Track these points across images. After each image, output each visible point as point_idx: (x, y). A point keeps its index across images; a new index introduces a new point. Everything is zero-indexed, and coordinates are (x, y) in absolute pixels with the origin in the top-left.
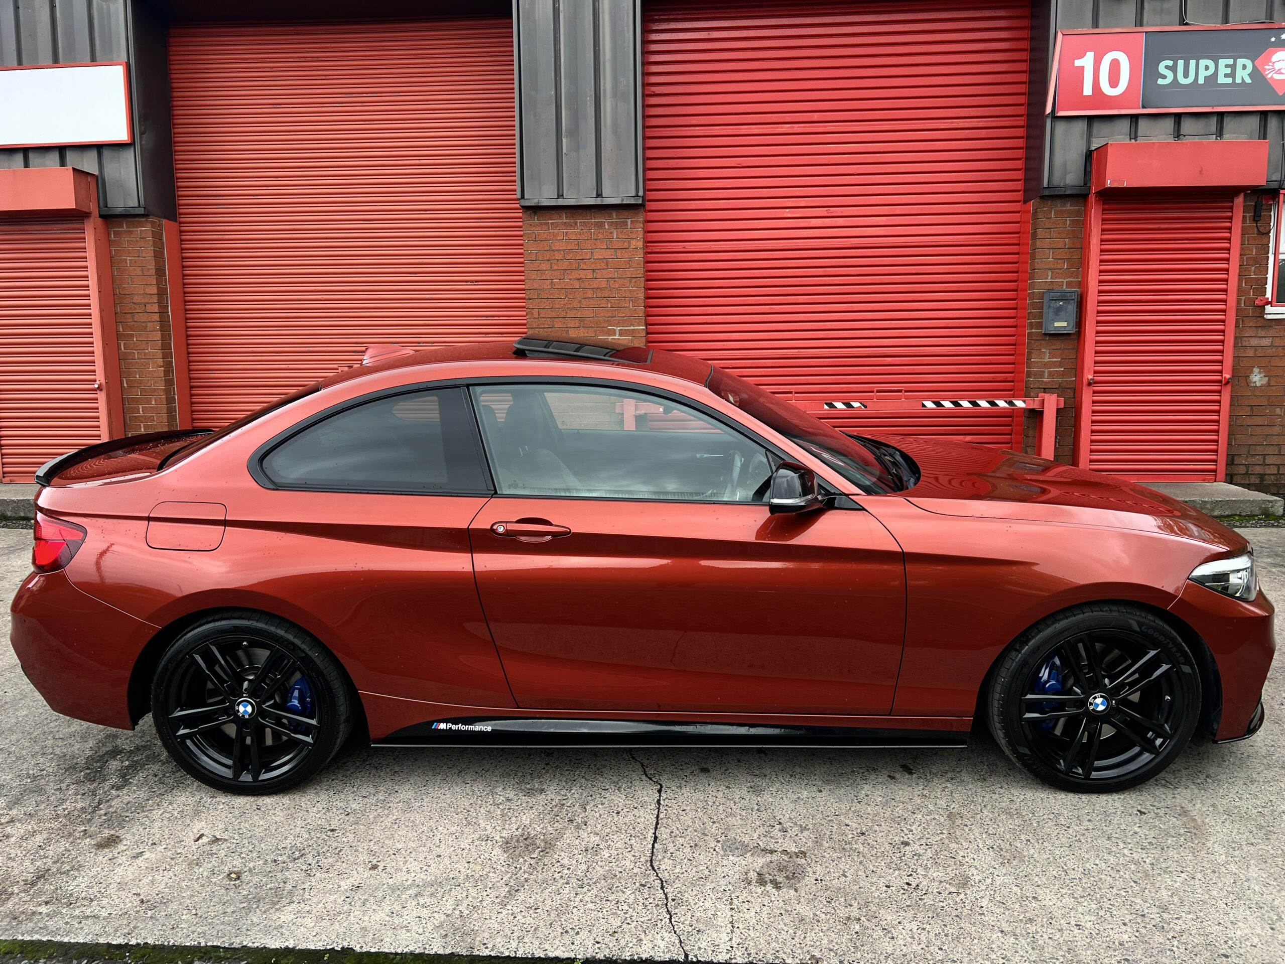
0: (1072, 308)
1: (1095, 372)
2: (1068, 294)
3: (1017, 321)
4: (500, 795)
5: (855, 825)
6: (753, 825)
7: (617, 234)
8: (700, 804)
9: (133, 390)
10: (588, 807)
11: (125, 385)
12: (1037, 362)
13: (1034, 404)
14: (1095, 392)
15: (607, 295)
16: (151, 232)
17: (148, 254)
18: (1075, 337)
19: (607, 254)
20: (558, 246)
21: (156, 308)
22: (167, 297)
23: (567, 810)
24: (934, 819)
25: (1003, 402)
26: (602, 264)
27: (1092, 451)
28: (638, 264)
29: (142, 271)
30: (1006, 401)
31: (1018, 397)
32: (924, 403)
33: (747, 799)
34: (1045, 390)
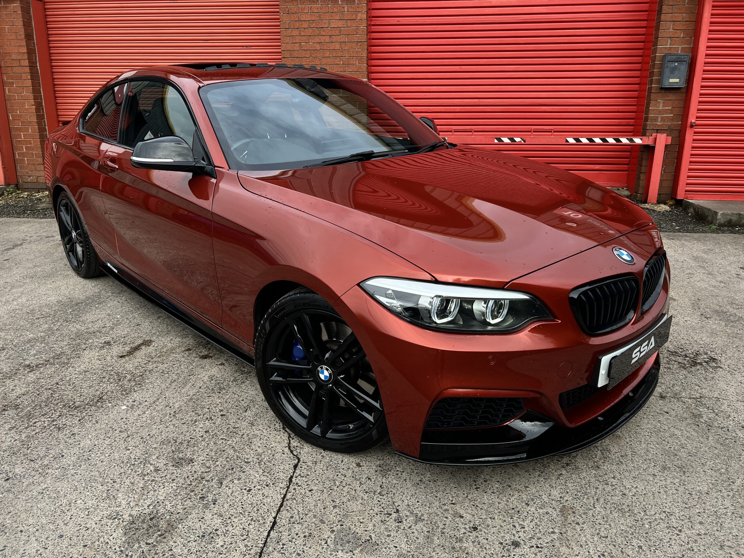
0: (684, 68)
1: (697, 117)
2: (682, 57)
3: (640, 80)
4: (151, 464)
5: (468, 517)
6: (371, 511)
7: (348, 9)
8: (328, 484)
9: (16, 122)
10: (225, 482)
11: (11, 118)
12: (654, 110)
13: (648, 141)
14: (695, 133)
15: (339, 55)
16: (20, 8)
17: (19, 23)
18: (684, 91)
19: (340, 24)
20: (304, 17)
21: (26, 63)
22: (36, 56)
23: (204, 485)
24: (547, 513)
25: (625, 139)
26: (336, 31)
27: (688, 177)
28: (363, 32)
29: (16, 36)
30: (628, 139)
31: (636, 136)
32: (568, 139)
33: (373, 480)
34: (658, 131)
